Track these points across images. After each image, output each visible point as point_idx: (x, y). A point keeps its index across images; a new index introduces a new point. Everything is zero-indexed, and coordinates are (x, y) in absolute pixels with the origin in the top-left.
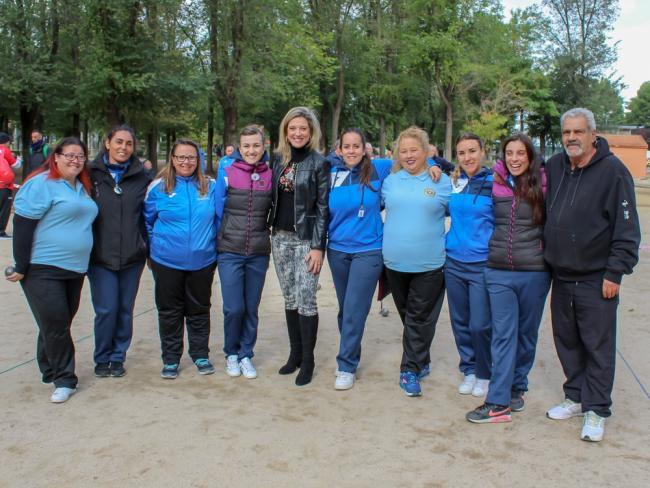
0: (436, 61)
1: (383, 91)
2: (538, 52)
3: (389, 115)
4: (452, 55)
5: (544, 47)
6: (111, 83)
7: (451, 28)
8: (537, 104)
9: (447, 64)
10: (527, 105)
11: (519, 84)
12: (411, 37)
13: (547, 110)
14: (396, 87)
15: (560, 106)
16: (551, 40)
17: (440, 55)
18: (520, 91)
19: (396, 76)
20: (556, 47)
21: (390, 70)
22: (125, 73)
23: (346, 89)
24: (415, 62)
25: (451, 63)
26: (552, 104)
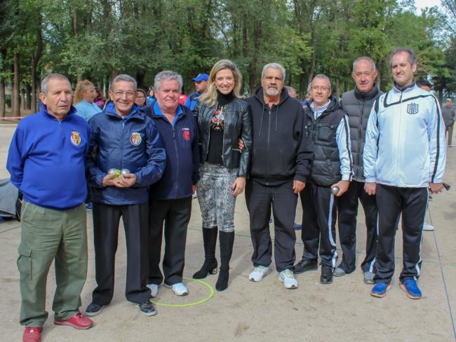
0: (371, 45)
1: (338, 62)
2: (438, 37)
3: (342, 78)
4: (380, 41)
5: (442, 33)
6: (195, 62)
7: (379, 26)
8: (436, 70)
9: (377, 47)
10: (429, 71)
11: (425, 57)
12: (356, 31)
13: (443, 73)
14: (346, 60)
15: (452, 71)
16: (447, 29)
17: (373, 42)
18: (425, 62)
19: (346, 53)
20: (450, 33)
21: (342, 49)
22: (203, 57)
23: (316, 62)
24: (358, 45)
25: (380, 46)
26: (446, 70)
